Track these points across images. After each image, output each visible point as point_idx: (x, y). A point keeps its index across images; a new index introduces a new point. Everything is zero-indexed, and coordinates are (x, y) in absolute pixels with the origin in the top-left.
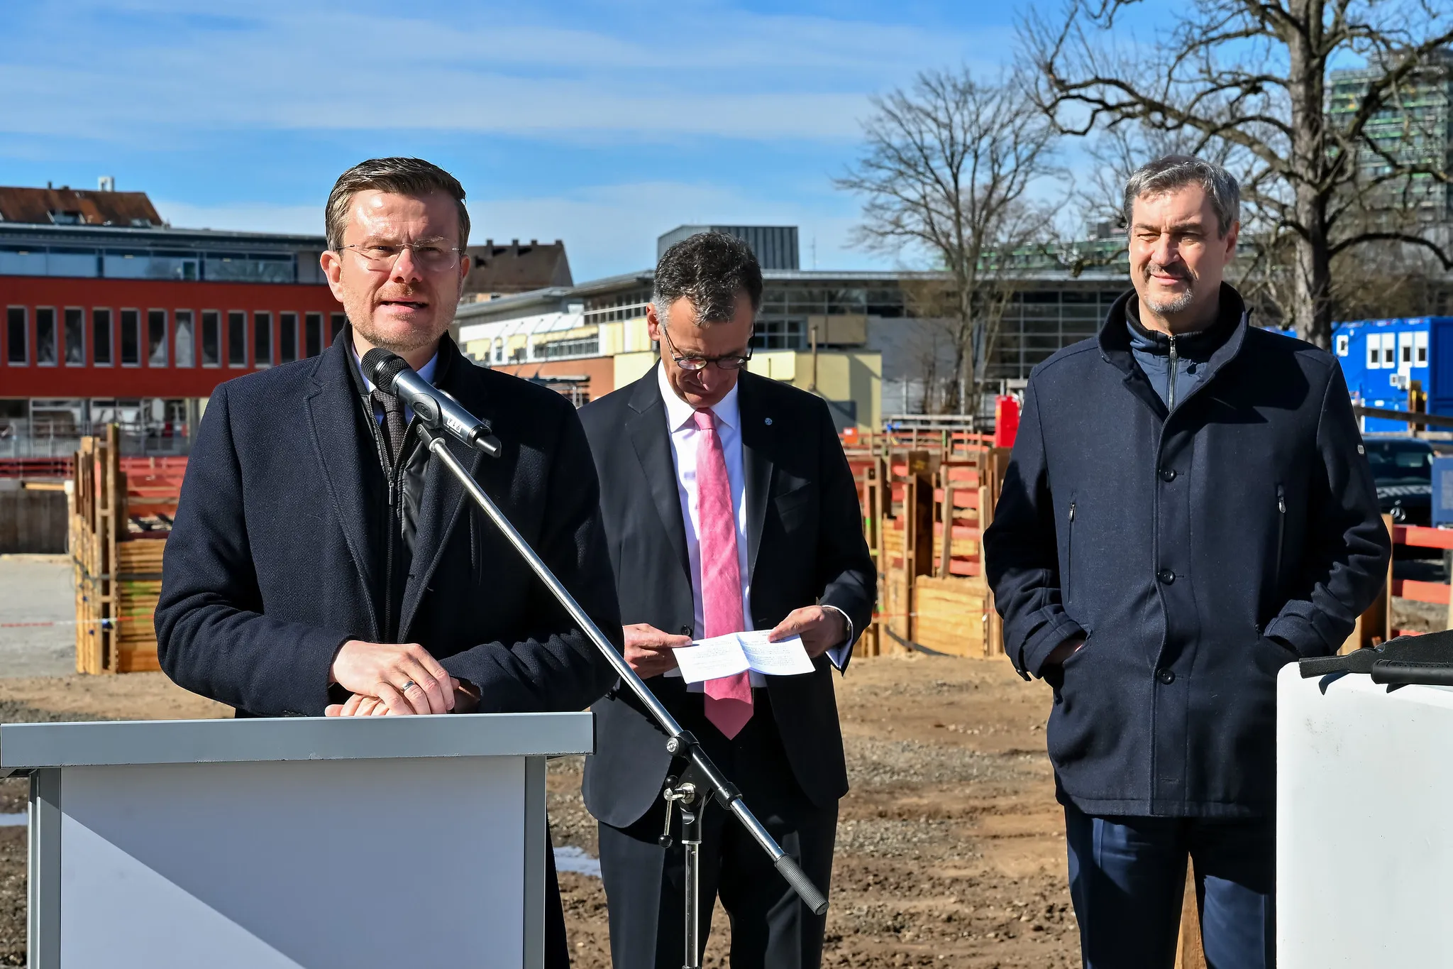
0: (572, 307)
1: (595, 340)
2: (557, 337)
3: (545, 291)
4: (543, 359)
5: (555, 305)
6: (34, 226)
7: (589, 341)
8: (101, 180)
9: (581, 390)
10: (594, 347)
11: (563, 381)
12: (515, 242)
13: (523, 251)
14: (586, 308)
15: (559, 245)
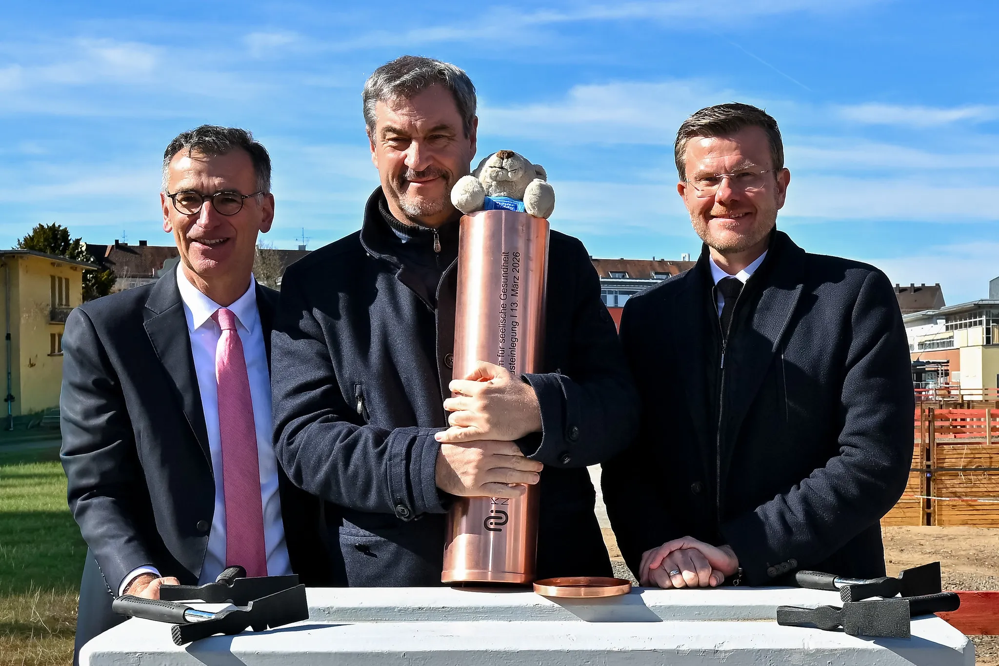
0: (938, 321)
1: (952, 340)
2: (931, 338)
3: (924, 312)
4: (922, 350)
5: (930, 320)
6: (638, 281)
7: (948, 340)
8: (683, 255)
9: (946, 368)
10: (951, 343)
11: (933, 363)
12: (912, 285)
13: (917, 290)
14: (947, 322)
15: (938, 285)
